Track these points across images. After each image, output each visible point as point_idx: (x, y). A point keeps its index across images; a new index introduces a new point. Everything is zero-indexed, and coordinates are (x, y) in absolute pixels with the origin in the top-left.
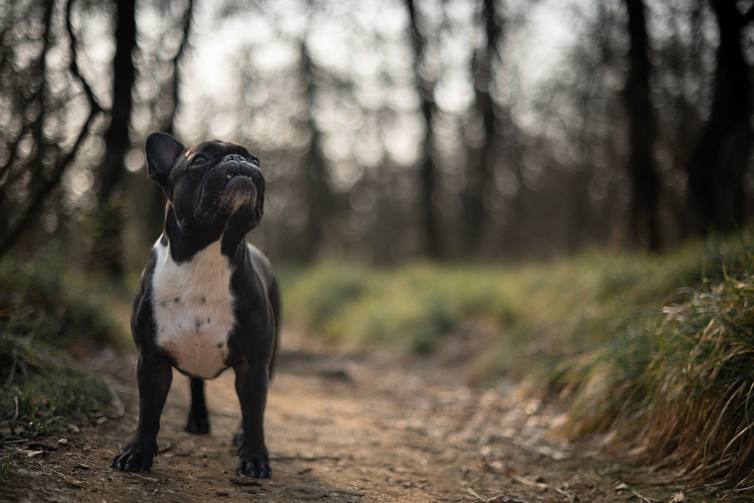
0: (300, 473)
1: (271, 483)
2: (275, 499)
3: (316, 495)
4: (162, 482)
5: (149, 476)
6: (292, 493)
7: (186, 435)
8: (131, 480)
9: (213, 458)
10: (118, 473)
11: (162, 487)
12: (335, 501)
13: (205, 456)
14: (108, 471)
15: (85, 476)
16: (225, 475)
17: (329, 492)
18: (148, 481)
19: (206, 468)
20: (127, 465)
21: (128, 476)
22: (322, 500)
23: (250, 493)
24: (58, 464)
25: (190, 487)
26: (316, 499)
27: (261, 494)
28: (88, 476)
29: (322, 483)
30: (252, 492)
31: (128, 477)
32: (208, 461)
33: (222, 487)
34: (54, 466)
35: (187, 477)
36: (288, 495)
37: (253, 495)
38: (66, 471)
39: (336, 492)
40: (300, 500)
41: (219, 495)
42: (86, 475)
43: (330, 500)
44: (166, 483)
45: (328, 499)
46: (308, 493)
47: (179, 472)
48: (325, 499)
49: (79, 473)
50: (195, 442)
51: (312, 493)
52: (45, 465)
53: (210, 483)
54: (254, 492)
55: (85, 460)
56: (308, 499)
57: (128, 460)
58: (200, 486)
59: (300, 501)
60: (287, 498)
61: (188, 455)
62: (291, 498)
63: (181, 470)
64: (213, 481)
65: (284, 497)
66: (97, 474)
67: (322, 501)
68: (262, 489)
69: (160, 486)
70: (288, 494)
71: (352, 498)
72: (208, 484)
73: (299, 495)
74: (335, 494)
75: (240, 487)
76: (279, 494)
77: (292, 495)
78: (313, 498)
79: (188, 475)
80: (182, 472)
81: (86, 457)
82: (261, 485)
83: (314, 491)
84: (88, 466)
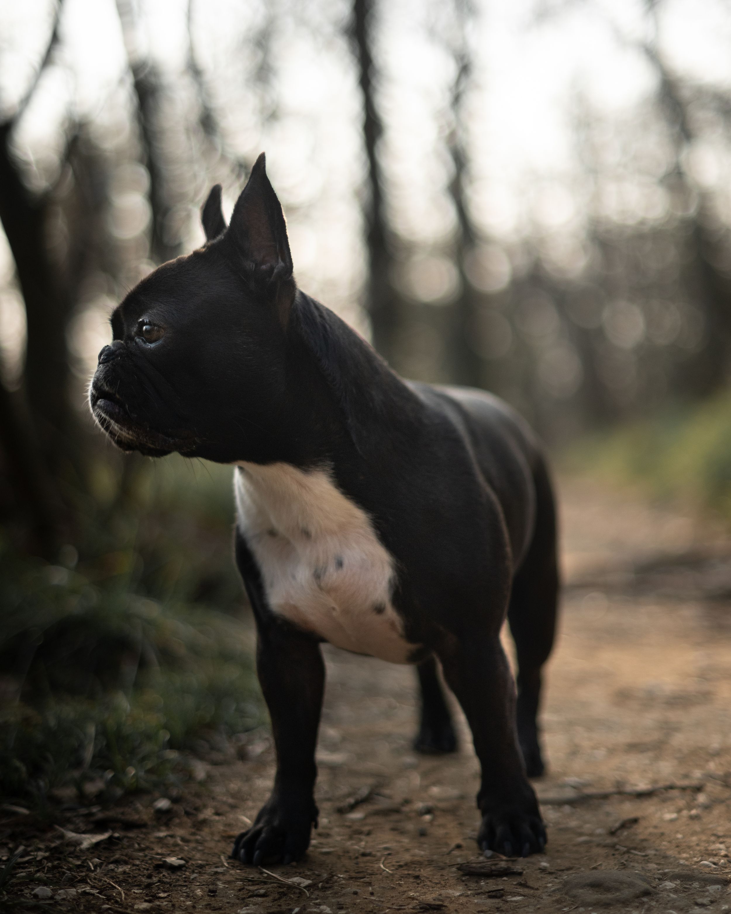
0: (613, 833)
1: (544, 864)
2: (539, 908)
3: (626, 893)
4: (318, 886)
5: (296, 873)
6: (574, 892)
7: (409, 759)
8: (255, 887)
9: (445, 811)
10: (238, 871)
11: (313, 899)
12: (667, 904)
13: (429, 811)
14: (220, 870)
15: (168, 886)
16: (456, 853)
17: (659, 879)
18: (290, 887)
19: (423, 839)
20: (257, 853)
21: (253, 878)
22: (637, 904)
23: (490, 897)
24: (126, 863)
25: (372, 894)
26: (625, 903)
27: (515, 896)
28: (175, 886)
29: (651, 852)
30: (494, 894)
31: (255, 879)
32: (431, 822)
33: (439, 886)
34: (116, 869)
35: (376, 866)
36: (567, 897)
37: (497, 901)
38: (135, 877)
39: (674, 877)
40: (590, 908)
41: (422, 910)
42: (171, 885)
43: (657, 901)
44: (326, 888)
45: (652, 899)
46: (608, 890)
47: (364, 855)
48: (645, 899)
49: (159, 881)
50: (425, 775)
51: (617, 890)
52: (100, 867)
53: (417, 877)
54: (498, 895)
55: (186, 844)
56: (607, 905)
57: (257, 843)
58: (393, 888)
59: (591, 910)
60: (565, 904)
61: (396, 811)
62: (572, 904)
63: (368, 851)
64: (424, 872)
65: (558, 901)
66: (195, 878)
67: (638, 907)
68: (520, 884)
69: (309, 897)
70: (566, 894)
71: (708, 891)
72: (411, 880)
73: (591, 896)
74: (669, 885)
75: (477, 882)
76: (549, 895)
77: (575, 897)
78: (618, 901)
79: (378, 860)
80: (369, 855)
81: (192, 838)
82: (520, 874)
83: (622, 883)
84: (182, 862)
